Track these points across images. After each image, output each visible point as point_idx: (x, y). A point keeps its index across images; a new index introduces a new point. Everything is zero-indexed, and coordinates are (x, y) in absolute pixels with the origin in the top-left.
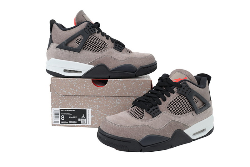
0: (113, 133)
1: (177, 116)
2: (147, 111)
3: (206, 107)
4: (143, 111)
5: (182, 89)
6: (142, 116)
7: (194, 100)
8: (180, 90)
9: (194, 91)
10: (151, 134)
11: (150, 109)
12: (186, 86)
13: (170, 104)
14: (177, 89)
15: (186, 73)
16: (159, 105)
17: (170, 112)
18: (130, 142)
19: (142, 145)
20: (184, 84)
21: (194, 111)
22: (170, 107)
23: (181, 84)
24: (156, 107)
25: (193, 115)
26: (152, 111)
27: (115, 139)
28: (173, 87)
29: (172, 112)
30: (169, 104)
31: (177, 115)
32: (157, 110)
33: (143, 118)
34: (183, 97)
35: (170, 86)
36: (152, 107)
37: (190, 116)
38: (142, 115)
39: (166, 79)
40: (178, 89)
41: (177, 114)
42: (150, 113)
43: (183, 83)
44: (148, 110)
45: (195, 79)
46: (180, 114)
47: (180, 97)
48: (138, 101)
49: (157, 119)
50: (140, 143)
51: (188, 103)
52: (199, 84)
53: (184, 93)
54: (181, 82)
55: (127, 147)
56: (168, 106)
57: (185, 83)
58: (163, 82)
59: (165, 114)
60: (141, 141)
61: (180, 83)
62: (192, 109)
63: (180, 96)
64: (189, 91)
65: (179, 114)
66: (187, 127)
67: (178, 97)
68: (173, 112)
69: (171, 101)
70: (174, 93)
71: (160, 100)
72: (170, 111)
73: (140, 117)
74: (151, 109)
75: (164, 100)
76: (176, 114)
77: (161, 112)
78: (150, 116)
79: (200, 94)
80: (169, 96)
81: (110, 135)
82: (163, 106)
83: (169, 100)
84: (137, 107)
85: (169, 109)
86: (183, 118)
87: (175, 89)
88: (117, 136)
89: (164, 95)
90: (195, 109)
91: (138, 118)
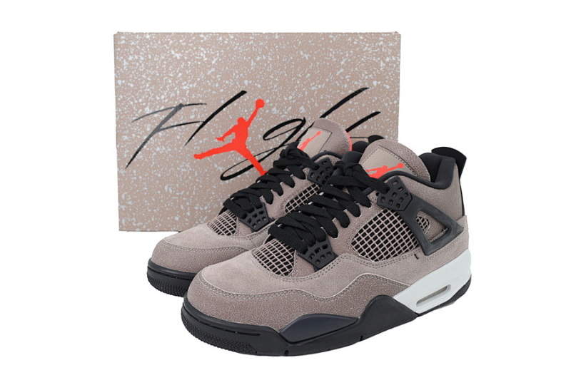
0: (216, 314)
1: (377, 262)
2: (302, 255)
3: (451, 236)
4: (293, 254)
5: (388, 196)
6: (289, 267)
7: (420, 221)
8: (383, 198)
9: (420, 200)
10: (311, 312)
11: (309, 248)
12: (400, 188)
13: (360, 235)
14: (377, 194)
15: (400, 153)
16: (331, 239)
17: (360, 255)
18: (258, 335)
19: (287, 341)
20: (395, 183)
21: (419, 248)
22: (358, 243)
23: (386, 182)
24: (324, 243)
25: (417, 258)
26: (312, 254)
27: (220, 329)
28: (368, 189)
29: (364, 254)
30: (357, 235)
31: (377, 260)
32: (327, 250)
33: (292, 273)
34: (393, 215)
35: (360, 188)
36: (315, 243)
37: (408, 260)
38: (290, 264)
39: (351, 167)
40: (380, 194)
41: (377, 257)
42: (309, 260)
43: (392, 181)
44: (303, 252)
45: (425, 168)
46: (385, 257)
47: (384, 215)
48: (281, 227)
49: (325, 275)
50: (283, 335)
51: (404, 229)
52: (433, 179)
53: (394, 207)
54: (388, 178)
55: (250, 345)
56: (355, 239)
57: (397, 180)
58: (344, 175)
59: (345, 260)
60: (284, 332)
61: (385, 180)
62: (415, 244)
63: (384, 212)
64: (407, 199)
65: (380, 258)
66: (401, 288)
67: (380, 215)
68: (367, 254)
69: (362, 227)
70: (369, 206)
71: (333, 224)
72: (360, 251)
73: (283, 270)
74: (311, 250)
75: (345, 224)
76: (372, 259)
77: (336, 256)
78: (309, 268)
79: (435, 204)
80: (357, 214)
81: (209, 319)
82: (342, 240)
83: (356, 223)
84: (279, 243)
85: (358, 246)
86: (391, 266)
87: (373, 196)
88: (226, 320)
89: (346, 211)
90: (423, 244)
91: (279, 273)
